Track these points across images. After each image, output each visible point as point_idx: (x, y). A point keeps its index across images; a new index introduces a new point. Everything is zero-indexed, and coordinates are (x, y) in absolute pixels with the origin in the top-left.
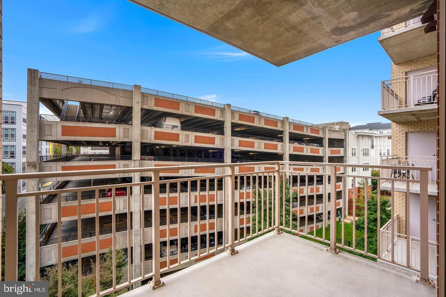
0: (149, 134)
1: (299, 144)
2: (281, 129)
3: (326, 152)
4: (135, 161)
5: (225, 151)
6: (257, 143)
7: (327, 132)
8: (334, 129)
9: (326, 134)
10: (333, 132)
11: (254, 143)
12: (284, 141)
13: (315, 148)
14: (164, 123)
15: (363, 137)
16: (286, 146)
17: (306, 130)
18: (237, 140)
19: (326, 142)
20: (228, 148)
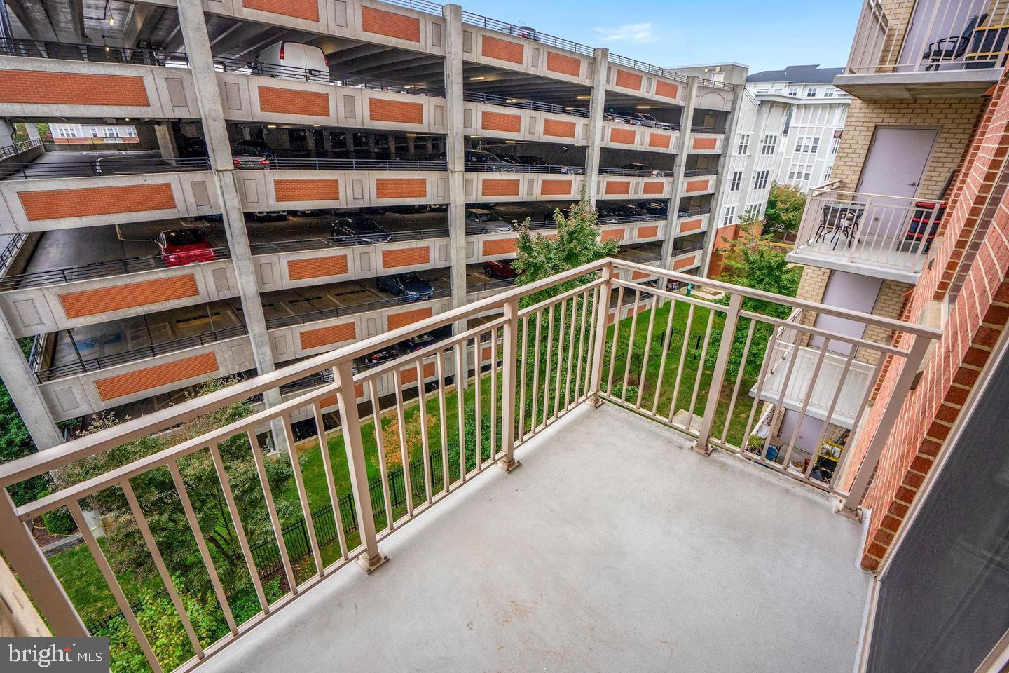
0: (244, 96)
1: (627, 122)
2: (587, 83)
3: (683, 142)
4: (221, 174)
5: (449, 141)
6: (528, 119)
7: (695, 91)
8: (711, 85)
9: (690, 98)
10: (708, 91)
11: (519, 118)
12: (592, 113)
13: (661, 132)
14: (282, 62)
15: (771, 107)
16: (594, 127)
17: (646, 85)
18: (479, 109)
19: (688, 120)
20: (457, 134)
